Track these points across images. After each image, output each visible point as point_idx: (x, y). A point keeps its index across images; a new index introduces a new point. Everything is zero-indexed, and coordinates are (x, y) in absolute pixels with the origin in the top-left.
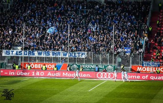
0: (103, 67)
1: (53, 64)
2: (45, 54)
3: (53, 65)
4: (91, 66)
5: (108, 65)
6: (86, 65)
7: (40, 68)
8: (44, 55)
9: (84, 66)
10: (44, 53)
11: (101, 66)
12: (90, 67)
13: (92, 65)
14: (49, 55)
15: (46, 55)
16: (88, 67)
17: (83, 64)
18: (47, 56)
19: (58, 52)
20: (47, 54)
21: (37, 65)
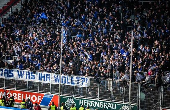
0: (114, 108)
1: (40, 95)
2: (28, 76)
3: (39, 97)
4: (96, 102)
5: (123, 104)
6: (88, 101)
7: (20, 99)
8: (26, 78)
9: (85, 103)
10: (26, 75)
11: (112, 105)
12: (94, 104)
13: (98, 102)
14: (34, 78)
15: (29, 78)
16: (91, 104)
17: (84, 99)
18: (30, 80)
19: (47, 75)
20: (31, 77)
21: (16, 94)
